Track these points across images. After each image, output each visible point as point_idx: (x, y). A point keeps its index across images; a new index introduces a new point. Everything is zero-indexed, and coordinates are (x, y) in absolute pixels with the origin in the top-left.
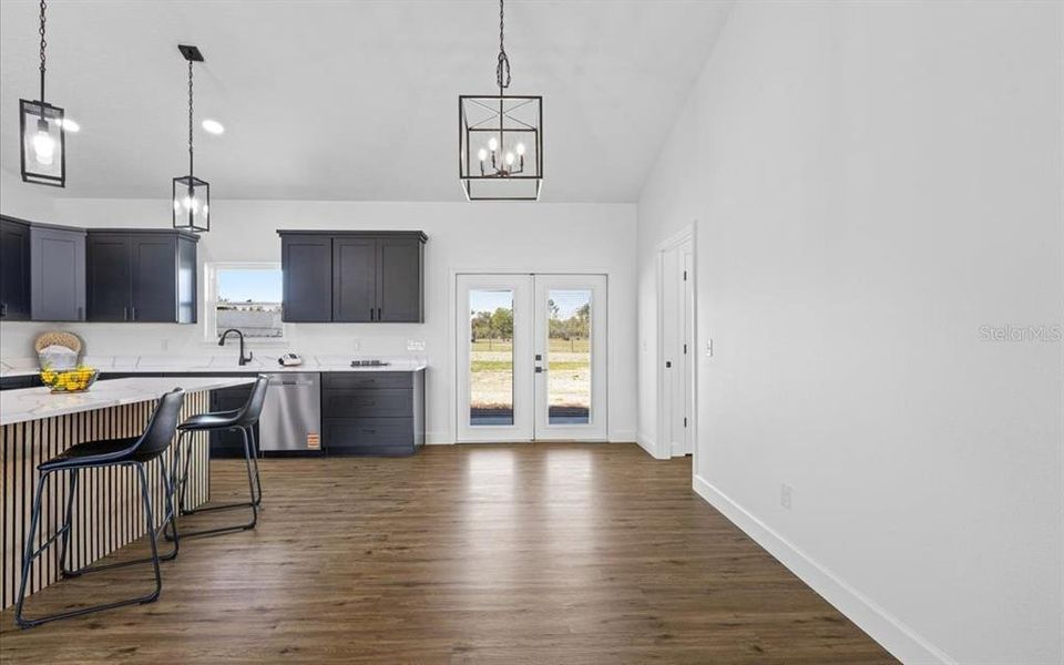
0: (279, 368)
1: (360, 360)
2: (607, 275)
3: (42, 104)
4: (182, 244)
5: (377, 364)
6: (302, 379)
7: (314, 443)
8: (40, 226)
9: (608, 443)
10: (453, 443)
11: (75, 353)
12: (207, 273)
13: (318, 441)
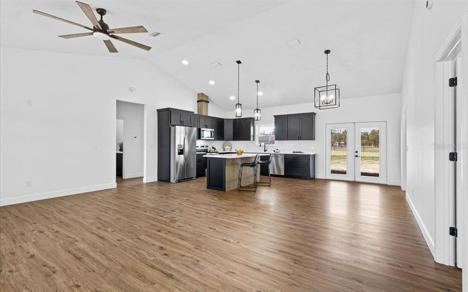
0: (274, 153)
1: (295, 151)
2: (386, 121)
3: (238, 104)
4: (252, 121)
5: (300, 152)
6: (279, 156)
7: (283, 173)
8: (225, 119)
9: (387, 185)
10: (324, 178)
11: (230, 148)
12: (257, 127)
13: (284, 173)
